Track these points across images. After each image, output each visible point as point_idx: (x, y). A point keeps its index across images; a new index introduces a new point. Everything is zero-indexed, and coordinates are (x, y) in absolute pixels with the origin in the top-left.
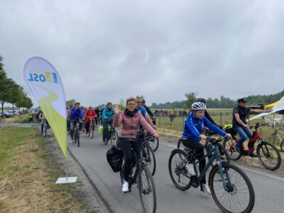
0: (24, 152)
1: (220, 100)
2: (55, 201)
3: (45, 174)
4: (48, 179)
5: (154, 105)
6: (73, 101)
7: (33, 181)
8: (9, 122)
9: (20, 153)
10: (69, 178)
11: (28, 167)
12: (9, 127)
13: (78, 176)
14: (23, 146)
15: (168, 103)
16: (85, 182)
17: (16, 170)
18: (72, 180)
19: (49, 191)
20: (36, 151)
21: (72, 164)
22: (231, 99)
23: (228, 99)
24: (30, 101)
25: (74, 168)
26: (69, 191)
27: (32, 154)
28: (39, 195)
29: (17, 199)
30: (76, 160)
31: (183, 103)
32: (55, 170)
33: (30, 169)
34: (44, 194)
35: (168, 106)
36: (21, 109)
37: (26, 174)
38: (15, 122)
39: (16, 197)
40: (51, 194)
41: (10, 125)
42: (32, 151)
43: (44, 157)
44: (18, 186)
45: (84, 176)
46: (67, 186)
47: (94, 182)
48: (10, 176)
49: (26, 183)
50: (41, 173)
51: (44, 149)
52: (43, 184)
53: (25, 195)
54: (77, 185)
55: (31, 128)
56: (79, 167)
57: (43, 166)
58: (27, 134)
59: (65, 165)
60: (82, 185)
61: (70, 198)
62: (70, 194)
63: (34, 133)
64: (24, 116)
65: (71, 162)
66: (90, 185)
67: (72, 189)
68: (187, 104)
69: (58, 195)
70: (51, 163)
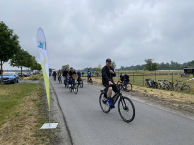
0: (28, 101)
1: (170, 64)
3: (36, 120)
4: (35, 124)
5: (122, 68)
6: (68, 66)
7: (24, 125)
8: (25, 80)
9: (25, 102)
10: (51, 124)
11: (25, 113)
12: (24, 83)
13: (59, 123)
14: (27, 97)
15: (132, 67)
16: (63, 129)
17: (16, 116)
18: (54, 126)
19: (34, 136)
20: (35, 100)
21: (57, 111)
22: (178, 63)
23: (177, 63)
24: (40, 66)
25: (58, 116)
26: (48, 137)
27: (32, 103)
28: (25, 139)
29: (8, 141)
30: (61, 109)
31: (143, 66)
32: (43, 117)
33: (26, 115)
34: (29, 139)
35: (133, 68)
36: (34, 71)
37: (22, 119)
38: (29, 80)
39: (7, 140)
40: (35, 138)
42: (33, 101)
43: (39, 105)
44: (13, 130)
45: (63, 123)
46: (48, 131)
47: (69, 128)
48: (11, 121)
49: (19, 127)
50: (33, 119)
51: (41, 99)
52: (31, 129)
53: (14, 139)
54: (56, 131)
55: (38, 84)
56: (61, 115)
57: (36, 113)
58: (34, 88)
59: (52, 113)
60: (59, 131)
61: (47, 143)
62: (48, 140)
63: (38, 88)
64: (35, 76)
65: (57, 110)
66: (66, 132)
67: (51, 134)
68: (146, 67)
69: (39, 140)
70: (42, 111)
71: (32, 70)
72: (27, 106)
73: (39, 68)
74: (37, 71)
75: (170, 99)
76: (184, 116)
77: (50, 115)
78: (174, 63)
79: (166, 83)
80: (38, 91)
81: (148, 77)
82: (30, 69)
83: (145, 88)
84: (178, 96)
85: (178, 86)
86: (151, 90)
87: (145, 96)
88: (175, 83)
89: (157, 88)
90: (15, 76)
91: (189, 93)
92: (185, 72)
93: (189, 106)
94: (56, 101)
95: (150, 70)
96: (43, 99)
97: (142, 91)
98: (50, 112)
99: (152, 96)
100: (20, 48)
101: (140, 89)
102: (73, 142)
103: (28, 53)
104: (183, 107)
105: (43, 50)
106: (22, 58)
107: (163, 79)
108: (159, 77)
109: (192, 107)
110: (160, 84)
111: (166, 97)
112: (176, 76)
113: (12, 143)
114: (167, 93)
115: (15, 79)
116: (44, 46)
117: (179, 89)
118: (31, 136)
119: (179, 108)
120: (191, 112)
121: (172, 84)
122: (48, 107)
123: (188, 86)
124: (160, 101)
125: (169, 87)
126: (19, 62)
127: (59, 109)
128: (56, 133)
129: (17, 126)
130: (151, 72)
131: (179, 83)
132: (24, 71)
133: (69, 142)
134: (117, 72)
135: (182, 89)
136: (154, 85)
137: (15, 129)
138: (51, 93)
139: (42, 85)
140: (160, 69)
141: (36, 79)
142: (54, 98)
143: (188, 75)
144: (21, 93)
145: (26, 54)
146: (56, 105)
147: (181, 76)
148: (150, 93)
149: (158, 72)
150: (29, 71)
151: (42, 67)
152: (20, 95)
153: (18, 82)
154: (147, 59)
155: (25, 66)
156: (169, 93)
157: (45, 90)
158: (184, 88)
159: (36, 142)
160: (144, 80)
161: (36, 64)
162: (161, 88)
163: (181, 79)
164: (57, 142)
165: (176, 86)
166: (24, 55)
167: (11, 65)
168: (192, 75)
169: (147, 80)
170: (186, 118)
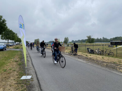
0: (12, 62)
1: (102, 39)
2: (17, 89)
3: (17, 74)
4: (17, 76)
5: (73, 41)
6: (38, 39)
7: (10, 77)
9: (10, 63)
10: (27, 76)
11: (11, 70)
12: (10, 50)
13: (32, 75)
14: (12, 59)
15: (79, 40)
16: (35, 79)
17: (5, 71)
18: (29, 77)
19: (16, 84)
20: (17, 61)
23: (106, 38)
25: (32, 71)
26: (26, 84)
27: (15, 63)
28: (10, 86)
30: (33, 67)
31: (86, 40)
32: (22, 72)
33: (11, 71)
34: (13, 86)
35: (79, 41)
36: (17, 43)
37: (8, 73)
38: (13, 48)
40: (17, 85)
41: (11, 49)
42: (16, 62)
43: (20, 65)
44: (2, 80)
45: (35, 76)
46: (25, 81)
47: (39, 79)
49: (7, 78)
50: (16, 73)
52: (14, 80)
53: (4, 86)
54: (30, 80)
55: (19, 51)
56: (34, 70)
57: (17, 69)
58: (16, 54)
59: (28, 69)
60: (33, 80)
61: (25, 88)
62: (25, 86)
63: (19, 53)
64: (17, 46)
65: (31, 68)
66: (37, 81)
67: (27, 82)
68: (87, 40)
69: (20, 86)
70: (22, 68)
71: (15, 42)
72: (12, 65)
73: (19, 40)
74: (18, 43)
75: (102, 61)
76: (109, 70)
77: (26, 70)
78: (105, 38)
79: (99, 50)
80: (19, 55)
81: (88, 47)
82: (14, 42)
83: (87, 54)
84: (106, 59)
85: (106, 52)
86: (90, 55)
87: (87, 59)
88: (105, 51)
89: (94, 54)
90: (4, 46)
91: (113, 57)
92: (111, 44)
93: (112, 64)
94: (30, 62)
95: (90, 43)
96: (22, 60)
97: (85, 56)
98: (27, 68)
99: (90, 59)
100: (7, 28)
101: (84, 54)
102: (41, 87)
103: (12, 31)
104: (109, 65)
105: (22, 29)
106: (8, 34)
107: (98, 48)
108: (95, 47)
109: (114, 65)
110: (96, 51)
111: (99, 59)
112: (106, 47)
113: (2, 89)
114: (99, 57)
115: (4, 48)
116: (23, 27)
117: (107, 54)
118: (15, 84)
119: (107, 66)
120: (113, 68)
121: (103, 51)
122: (25, 66)
123: (113, 53)
124: (96, 62)
125: (101, 53)
126: (6, 37)
127: (32, 67)
128: (30, 82)
129: (5, 78)
130: (90, 44)
131: (107, 50)
132: (10, 43)
133: (39, 87)
134: (70, 44)
135: (109, 54)
136: (92, 52)
137: (4, 79)
138: (27, 57)
139: (22, 52)
140: (96, 42)
141: (17, 48)
142: (30, 60)
143: (112, 45)
144: (8, 57)
145: (11, 31)
146: (31, 64)
147: (109, 46)
148: (90, 56)
149: (94, 44)
150: (13, 43)
151: (22, 40)
152: (7, 58)
153: (6, 50)
154: (88, 36)
155: (11, 40)
156: (101, 57)
157: (24, 55)
158: (110, 54)
159: (17, 88)
160: (86, 49)
161: (18, 38)
162: (96, 54)
163: (109, 48)
164: (31, 87)
165: (105, 52)
166: (10, 32)
167: (1, 39)
168: (115, 46)
169: (88, 49)
170: (110, 72)
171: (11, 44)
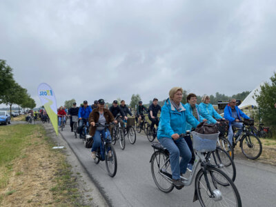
8: (16, 121)
24: (33, 101)
38: (22, 120)
150: (19, 109)
171: (13, 113)
